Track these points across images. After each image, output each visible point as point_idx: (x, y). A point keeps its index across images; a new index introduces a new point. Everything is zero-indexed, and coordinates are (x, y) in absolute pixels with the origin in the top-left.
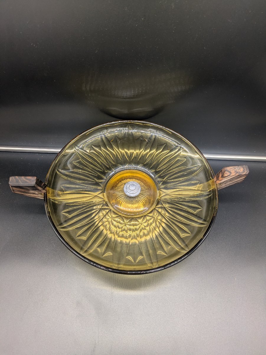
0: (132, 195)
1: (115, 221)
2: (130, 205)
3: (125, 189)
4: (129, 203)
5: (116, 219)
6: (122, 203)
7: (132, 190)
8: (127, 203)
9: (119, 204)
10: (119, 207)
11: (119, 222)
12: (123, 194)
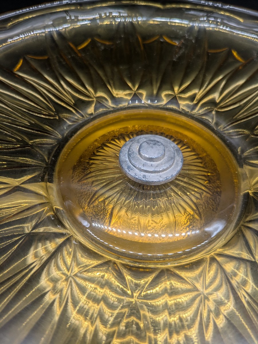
0: (154, 178)
1: (91, 280)
2: (145, 220)
3: (124, 157)
4: (143, 212)
5: (97, 274)
6: (115, 212)
7: (151, 159)
8: (135, 212)
9: (105, 215)
10: (105, 227)
11: (108, 284)
12: (119, 179)
